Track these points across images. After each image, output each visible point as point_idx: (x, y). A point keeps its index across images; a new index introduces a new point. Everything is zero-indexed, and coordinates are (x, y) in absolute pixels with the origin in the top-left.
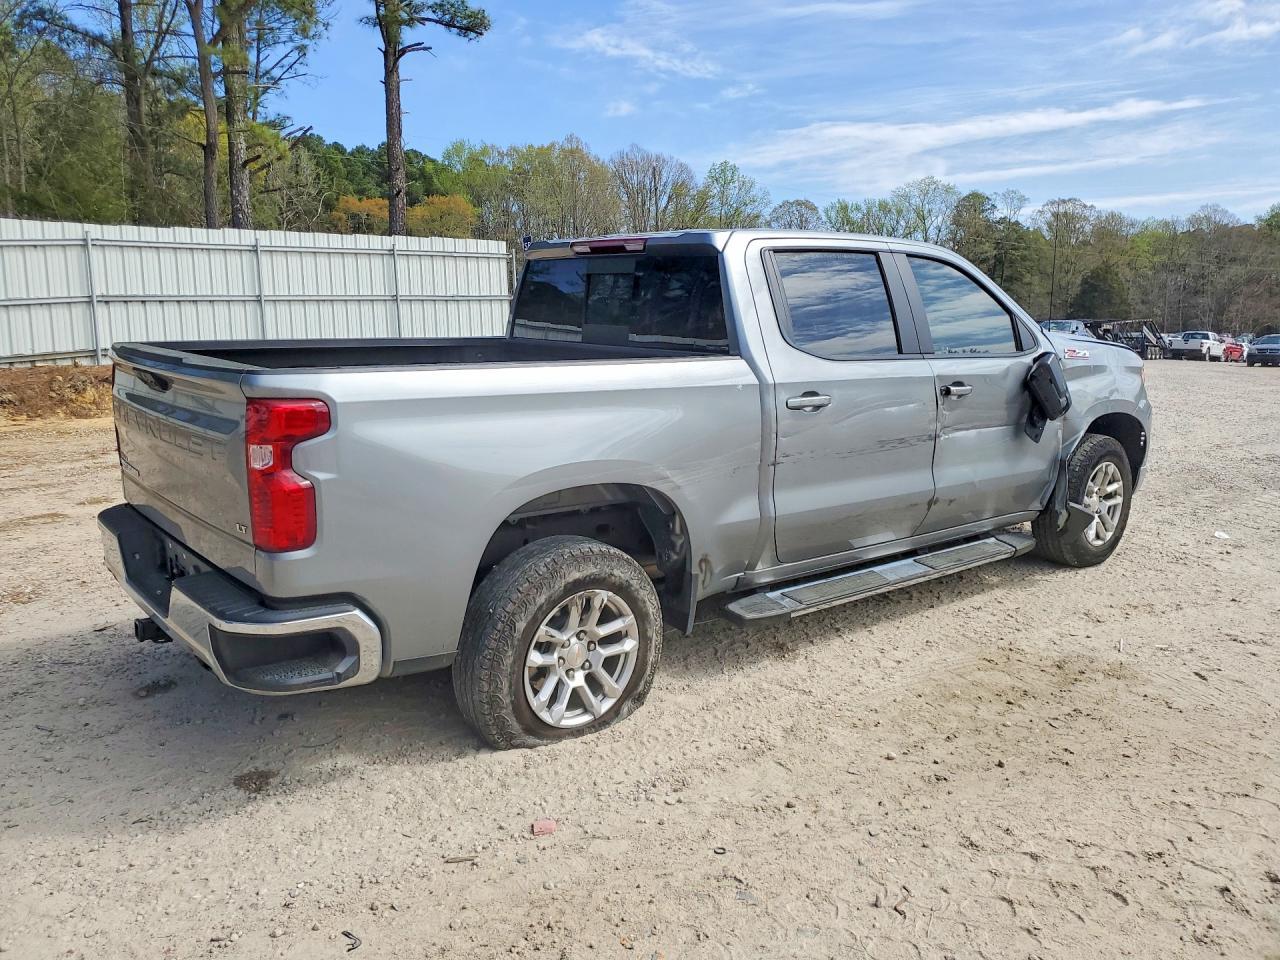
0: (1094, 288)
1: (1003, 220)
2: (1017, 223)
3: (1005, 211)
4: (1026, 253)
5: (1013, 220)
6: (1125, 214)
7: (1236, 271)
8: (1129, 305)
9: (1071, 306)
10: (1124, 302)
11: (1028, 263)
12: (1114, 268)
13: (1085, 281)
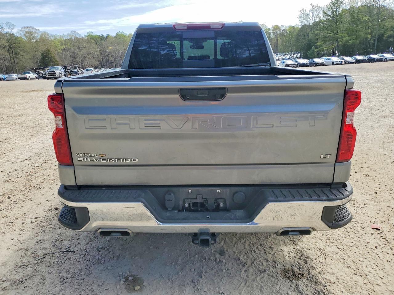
0: (46, 57)
1: (7, 33)
2: (13, 34)
3: (8, 29)
4: (19, 45)
5: (11, 33)
6: (49, 33)
7: (84, 51)
8: (58, 62)
9: (40, 62)
10: (56, 61)
11: (20, 48)
12: (51, 50)
13: (42, 54)
